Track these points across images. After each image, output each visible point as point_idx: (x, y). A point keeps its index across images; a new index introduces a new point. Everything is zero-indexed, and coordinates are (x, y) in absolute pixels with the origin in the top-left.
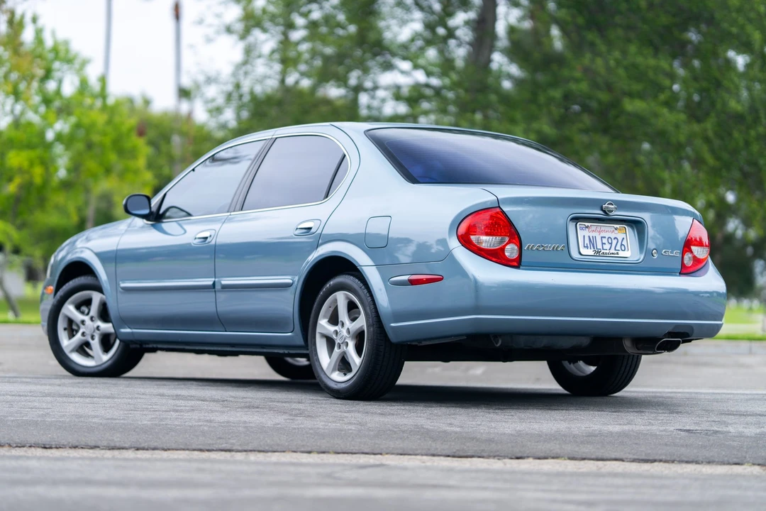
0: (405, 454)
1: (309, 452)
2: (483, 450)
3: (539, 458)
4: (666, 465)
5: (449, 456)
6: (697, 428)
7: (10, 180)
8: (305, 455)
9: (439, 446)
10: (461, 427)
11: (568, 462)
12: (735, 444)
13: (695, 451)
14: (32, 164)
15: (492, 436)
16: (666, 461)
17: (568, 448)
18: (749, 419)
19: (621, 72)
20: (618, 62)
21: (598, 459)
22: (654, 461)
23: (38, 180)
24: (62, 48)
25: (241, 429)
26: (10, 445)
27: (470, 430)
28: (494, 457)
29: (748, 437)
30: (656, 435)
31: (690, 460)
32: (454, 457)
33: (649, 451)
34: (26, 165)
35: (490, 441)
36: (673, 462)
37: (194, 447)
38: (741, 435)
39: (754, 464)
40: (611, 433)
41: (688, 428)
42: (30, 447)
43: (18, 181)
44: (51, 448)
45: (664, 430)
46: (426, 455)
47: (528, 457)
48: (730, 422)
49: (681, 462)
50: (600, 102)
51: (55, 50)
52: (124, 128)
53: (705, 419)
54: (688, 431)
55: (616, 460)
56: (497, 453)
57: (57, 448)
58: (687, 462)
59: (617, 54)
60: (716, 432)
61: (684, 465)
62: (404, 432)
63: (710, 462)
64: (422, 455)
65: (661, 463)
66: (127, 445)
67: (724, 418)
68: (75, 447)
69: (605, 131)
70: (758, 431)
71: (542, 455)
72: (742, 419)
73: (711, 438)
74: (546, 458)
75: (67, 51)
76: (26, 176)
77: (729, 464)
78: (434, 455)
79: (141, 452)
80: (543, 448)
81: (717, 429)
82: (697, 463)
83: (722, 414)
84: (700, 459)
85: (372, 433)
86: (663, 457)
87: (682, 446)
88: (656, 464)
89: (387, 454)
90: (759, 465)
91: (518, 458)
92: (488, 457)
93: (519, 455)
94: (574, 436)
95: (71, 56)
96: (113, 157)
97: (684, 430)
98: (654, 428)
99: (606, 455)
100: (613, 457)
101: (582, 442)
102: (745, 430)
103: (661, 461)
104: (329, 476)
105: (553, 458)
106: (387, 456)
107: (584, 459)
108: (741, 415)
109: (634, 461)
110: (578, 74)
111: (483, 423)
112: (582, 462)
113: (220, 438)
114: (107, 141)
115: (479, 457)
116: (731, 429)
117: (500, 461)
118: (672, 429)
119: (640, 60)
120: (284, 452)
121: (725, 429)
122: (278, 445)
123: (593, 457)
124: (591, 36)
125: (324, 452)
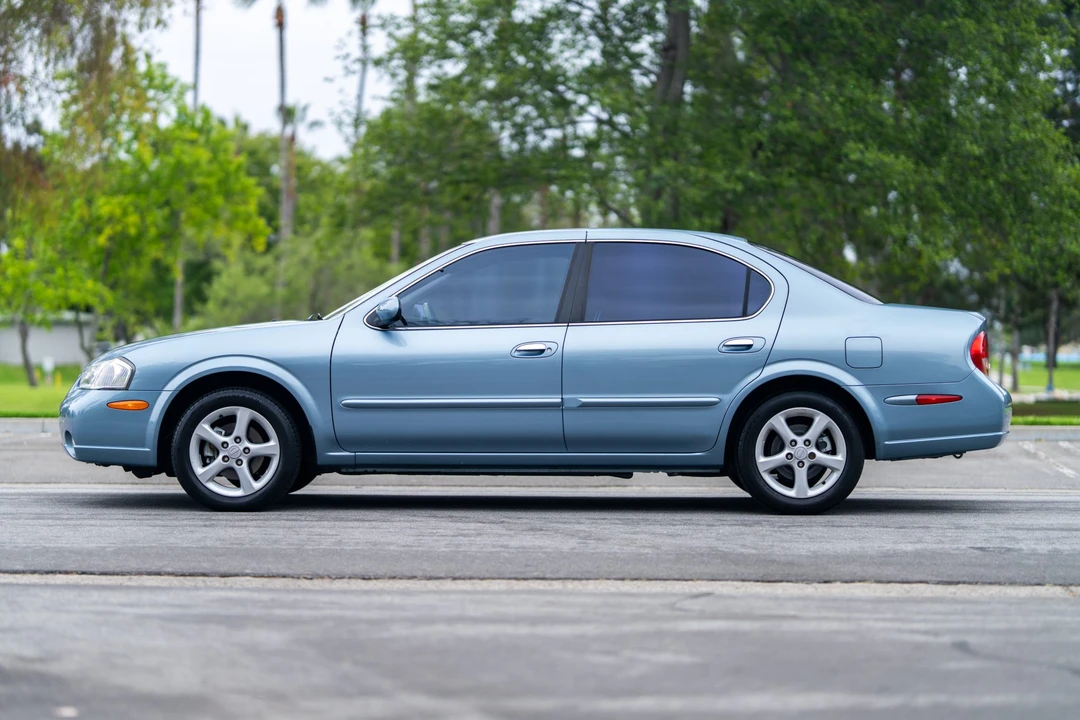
0: (715, 580)
1: (623, 579)
2: (788, 574)
3: (846, 582)
4: (970, 587)
5: (758, 581)
6: (988, 545)
7: (99, 231)
8: (619, 582)
9: (742, 570)
10: (756, 549)
11: (874, 585)
12: (1031, 562)
13: (995, 571)
14: (125, 213)
15: (790, 558)
16: (970, 583)
17: (871, 571)
18: (1038, 534)
19: (838, 108)
20: (834, 98)
21: (903, 582)
22: (958, 583)
23: (133, 231)
24: (157, 73)
25: (540, 554)
26: (330, 577)
27: (766, 552)
28: (803, 581)
29: (1041, 555)
30: (951, 554)
31: (993, 581)
32: (763, 581)
33: (950, 572)
34: (118, 212)
35: (791, 564)
36: (976, 583)
37: (508, 576)
38: (1034, 553)
39: (1055, 585)
40: (906, 553)
41: (979, 545)
42: (350, 578)
43: (108, 231)
44: (370, 579)
45: (957, 549)
46: (737, 580)
47: (835, 581)
48: (1020, 538)
49: (984, 583)
50: (812, 143)
51: (149, 75)
52: (232, 168)
53: (994, 535)
54: (981, 549)
55: (921, 582)
56: (804, 578)
57: (376, 579)
58: (991, 584)
59: (833, 87)
60: (1009, 550)
61: (988, 587)
62: (702, 555)
63: (1012, 583)
64: (733, 580)
65: (965, 586)
66: (442, 575)
67: (1013, 534)
68: (394, 578)
69: (818, 174)
70: (1050, 547)
71: (847, 578)
72: (1030, 534)
73: (1005, 556)
74: (852, 581)
75: (164, 77)
76: (119, 228)
77: (1031, 584)
78: (743, 580)
79: (459, 582)
80: (847, 570)
81: (1009, 547)
82: (1000, 584)
83: (1009, 529)
84: (1002, 580)
85: (670, 557)
86: (965, 579)
87: (980, 566)
88: (960, 586)
89: (698, 579)
90: (1060, 585)
91: (826, 582)
92: (797, 581)
93: (826, 579)
94: (871, 557)
95: (168, 81)
96: (219, 200)
97: (977, 548)
98: (947, 546)
99: (910, 578)
100: (917, 579)
101: (881, 564)
102: (1038, 547)
103: (964, 583)
104: (672, 607)
105: (860, 581)
106: (699, 582)
107: (889, 582)
108: (1028, 529)
109: (938, 583)
110: (787, 112)
111: (775, 543)
112: (889, 585)
113: (527, 566)
114: (212, 181)
115: (788, 581)
116: (1022, 545)
117: (809, 586)
118: (964, 547)
119: (858, 93)
120: (597, 579)
121: (1017, 546)
122: (588, 572)
123: (898, 579)
124: (803, 66)
125: (636, 579)
